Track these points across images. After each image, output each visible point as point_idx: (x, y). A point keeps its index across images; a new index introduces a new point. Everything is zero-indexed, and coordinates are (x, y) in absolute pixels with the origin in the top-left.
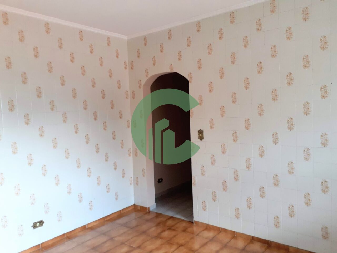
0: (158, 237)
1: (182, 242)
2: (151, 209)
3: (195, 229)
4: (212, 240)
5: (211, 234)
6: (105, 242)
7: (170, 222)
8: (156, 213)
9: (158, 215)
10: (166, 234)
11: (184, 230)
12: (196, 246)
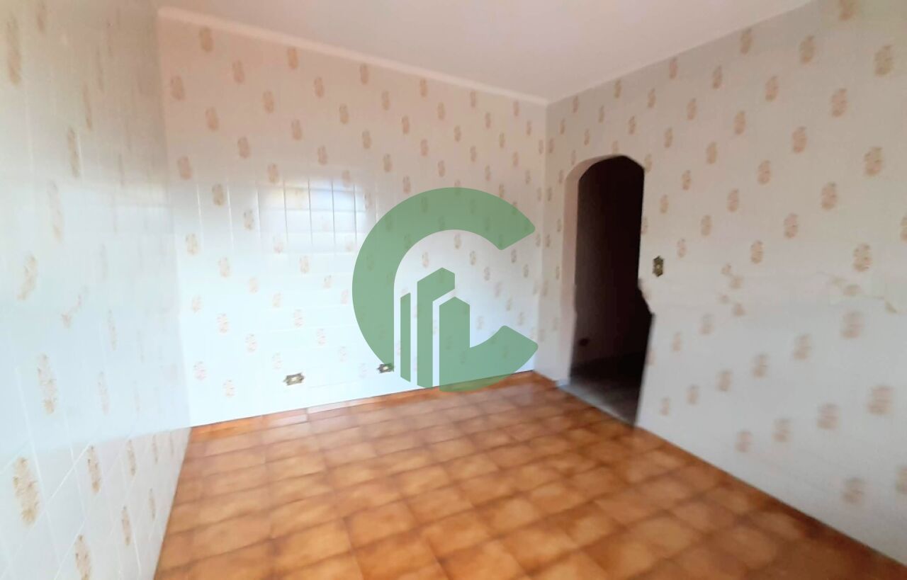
0: (562, 435)
1: (607, 458)
2: (560, 384)
3: (637, 441)
4: (670, 475)
5: (669, 462)
6: (476, 418)
7: (589, 416)
8: (568, 394)
9: (570, 398)
10: (579, 434)
11: (615, 438)
12: (635, 475)
